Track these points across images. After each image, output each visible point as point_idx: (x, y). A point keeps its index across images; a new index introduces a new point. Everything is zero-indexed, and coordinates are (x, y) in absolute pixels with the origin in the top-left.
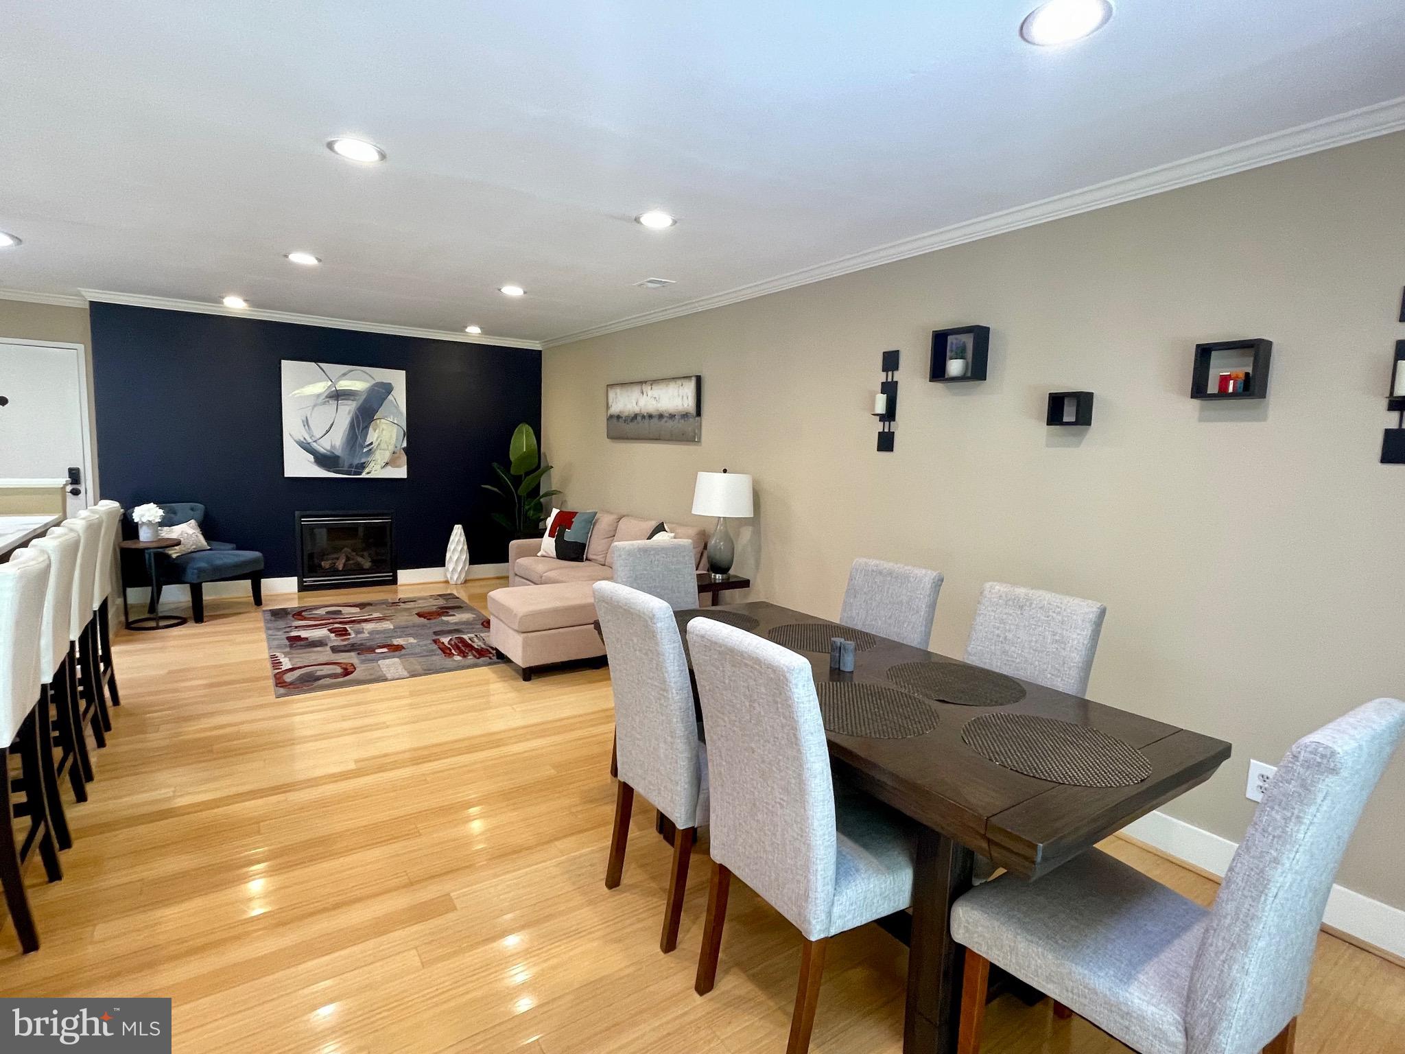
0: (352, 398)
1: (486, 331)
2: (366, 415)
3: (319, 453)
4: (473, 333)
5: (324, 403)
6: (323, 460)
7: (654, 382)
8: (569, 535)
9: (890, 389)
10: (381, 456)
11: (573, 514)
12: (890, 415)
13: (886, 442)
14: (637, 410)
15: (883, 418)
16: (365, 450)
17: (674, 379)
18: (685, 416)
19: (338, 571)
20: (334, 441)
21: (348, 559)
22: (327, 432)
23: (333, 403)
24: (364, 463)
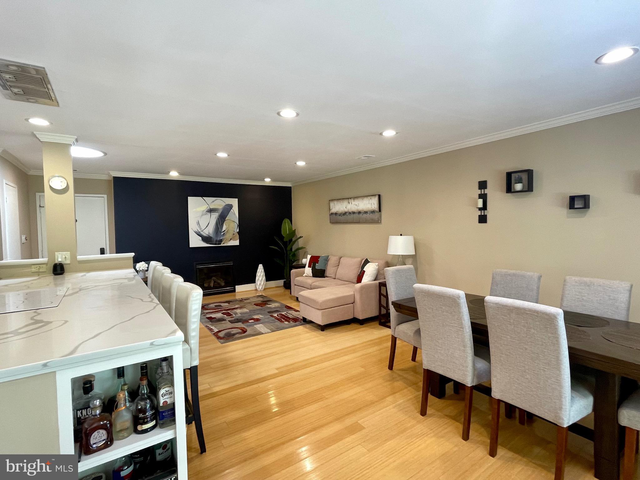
0: (216, 211)
1: (273, 180)
2: (222, 219)
3: (203, 236)
4: (268, 181)
5: (205, 214)
6: (205, 239)
7: (354, 198)
8: (318, 266)
9: (483, 197)
10: (228, 236)
11: (319, 257)
12: (485, 207)
13: (483, 219)
14: (346, 210)
15: (480, 209)
16: (222, 234)
17: (367, 196)
18: (373, 212)
19: (211, 287)
20: (209, 231)
21: (215, 282)
22: (207, 227)
23: (209, 214)
24: (222, 239)
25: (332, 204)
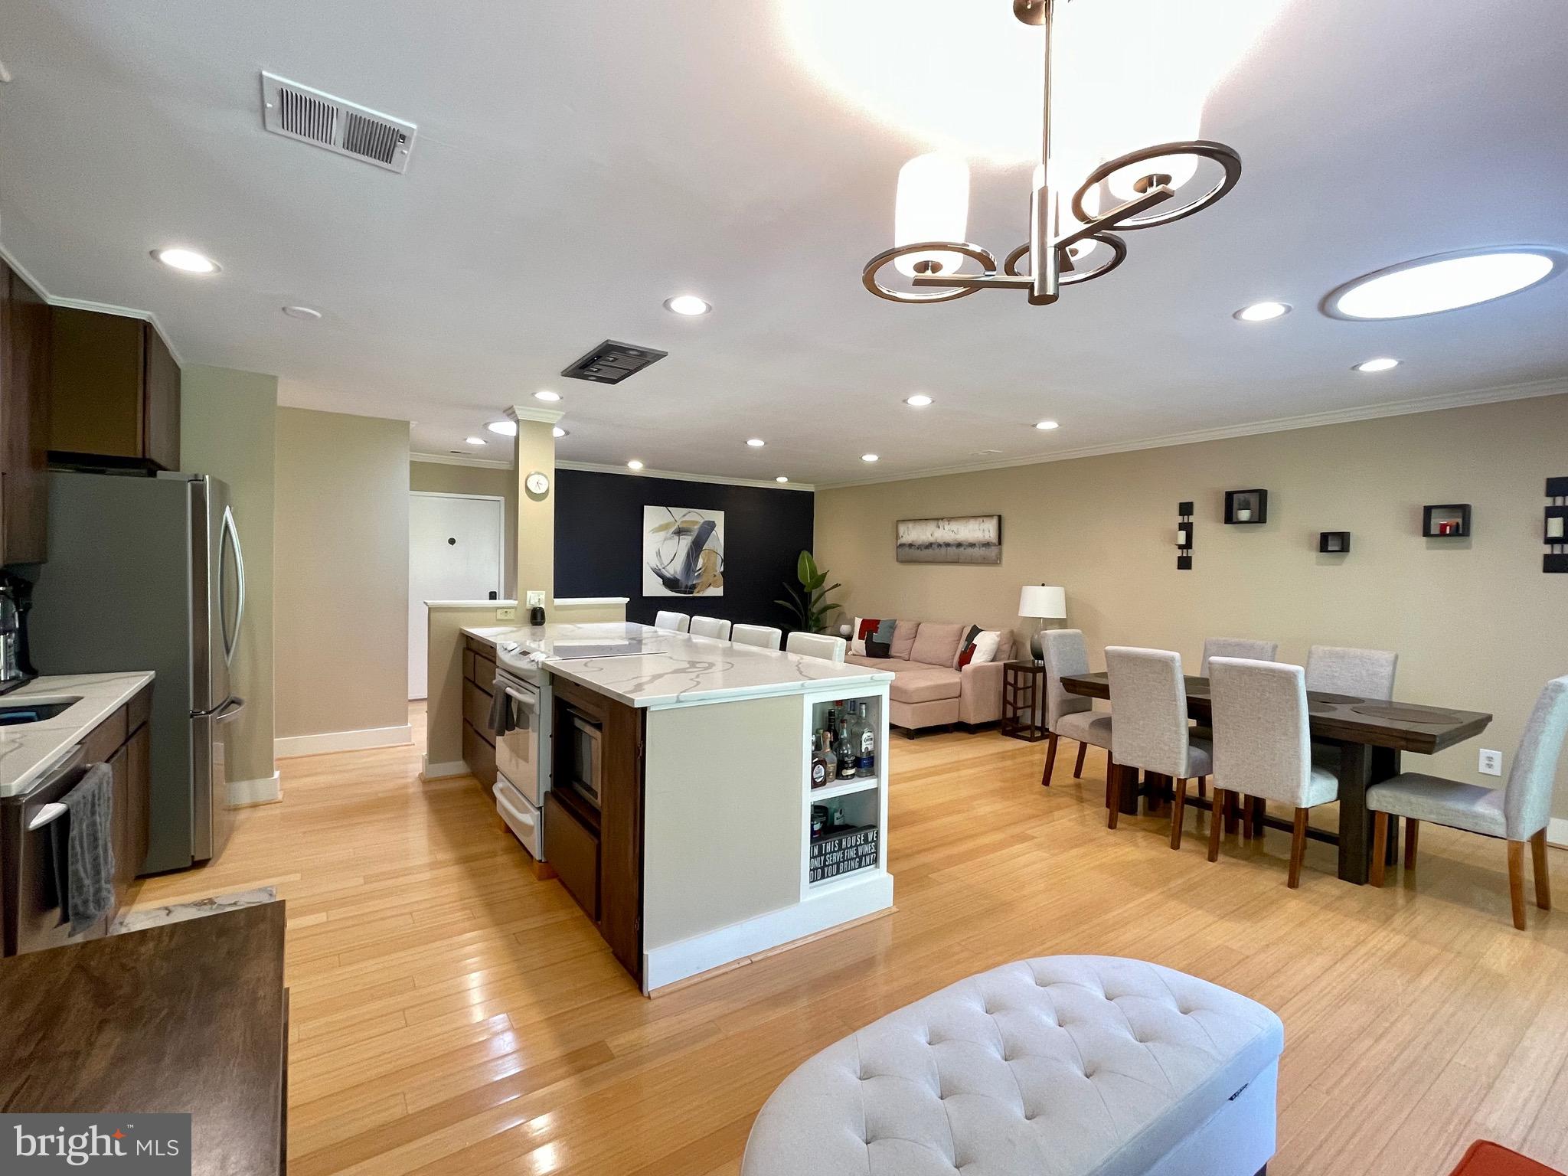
0: (689, 533)
1: (790, 480)
2: (697, 547)
3: (666, 577)
4: (782, 482)
5: (670, 538)
6: (670, 583)
7: (950, 519)
8: (877, 638)
9: (1187, 527)
10: (706, 579)
11: (878, 622)
12: (1188, 545)
13: (1185, 563)
14: (932, 539)
15: (1181, 547)
16: (696, 574)
17: (975, 517)
18: (987, 545)
20: (675, 569)
22: (672, 560)
23: (677, 538)
24: (695, 585)
25: (902, 528)
